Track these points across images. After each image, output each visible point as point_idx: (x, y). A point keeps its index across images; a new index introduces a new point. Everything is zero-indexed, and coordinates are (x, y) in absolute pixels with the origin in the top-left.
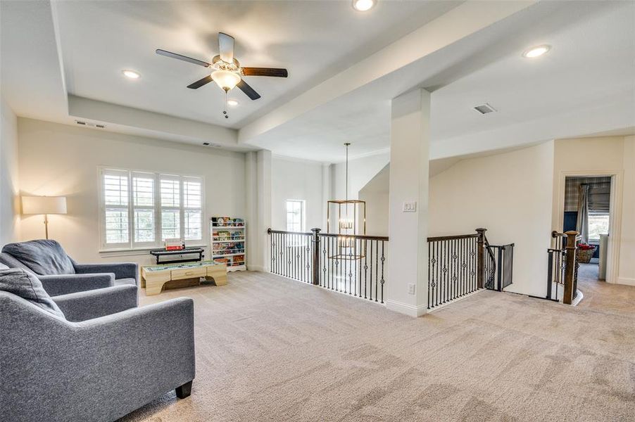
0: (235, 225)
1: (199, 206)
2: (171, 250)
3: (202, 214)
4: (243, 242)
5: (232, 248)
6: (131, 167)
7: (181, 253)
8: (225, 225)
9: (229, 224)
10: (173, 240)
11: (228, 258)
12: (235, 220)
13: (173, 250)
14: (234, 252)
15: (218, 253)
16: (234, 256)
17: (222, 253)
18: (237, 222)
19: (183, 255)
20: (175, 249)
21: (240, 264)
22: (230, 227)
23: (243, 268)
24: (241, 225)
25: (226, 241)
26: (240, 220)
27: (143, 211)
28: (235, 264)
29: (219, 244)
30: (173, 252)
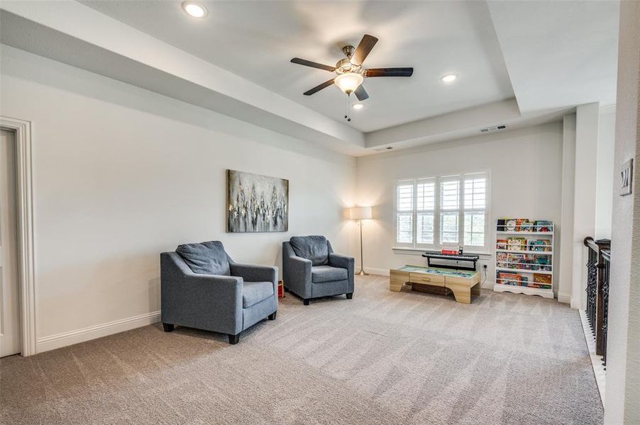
0: (534, 230)
1: (484, 207)
2: (446, 254)
3: (486, 215)
4: (551, 256)
5: (528, 262)
6: (415, 176)
7: (457, 259)
8: (518, 229)
9: (524, 229)
10: (450, 245)
11: (523, 276)
12: (535, 223)
13: (446, 255)
14: (532, 268)
15: (505, 265)
16: (535, 274)
17: (512, 266)
18: (539, 227)
19: (459, 261)
20: (450, 253)
21: (543, 287)
22: (526, 232)
23: (548, 293)
24: (546, 229)
25: (518, 250)
26: (545, 222)
27: (427, 214)
28: (535, 286)
29: (506, 253)
30: (448, 256)
